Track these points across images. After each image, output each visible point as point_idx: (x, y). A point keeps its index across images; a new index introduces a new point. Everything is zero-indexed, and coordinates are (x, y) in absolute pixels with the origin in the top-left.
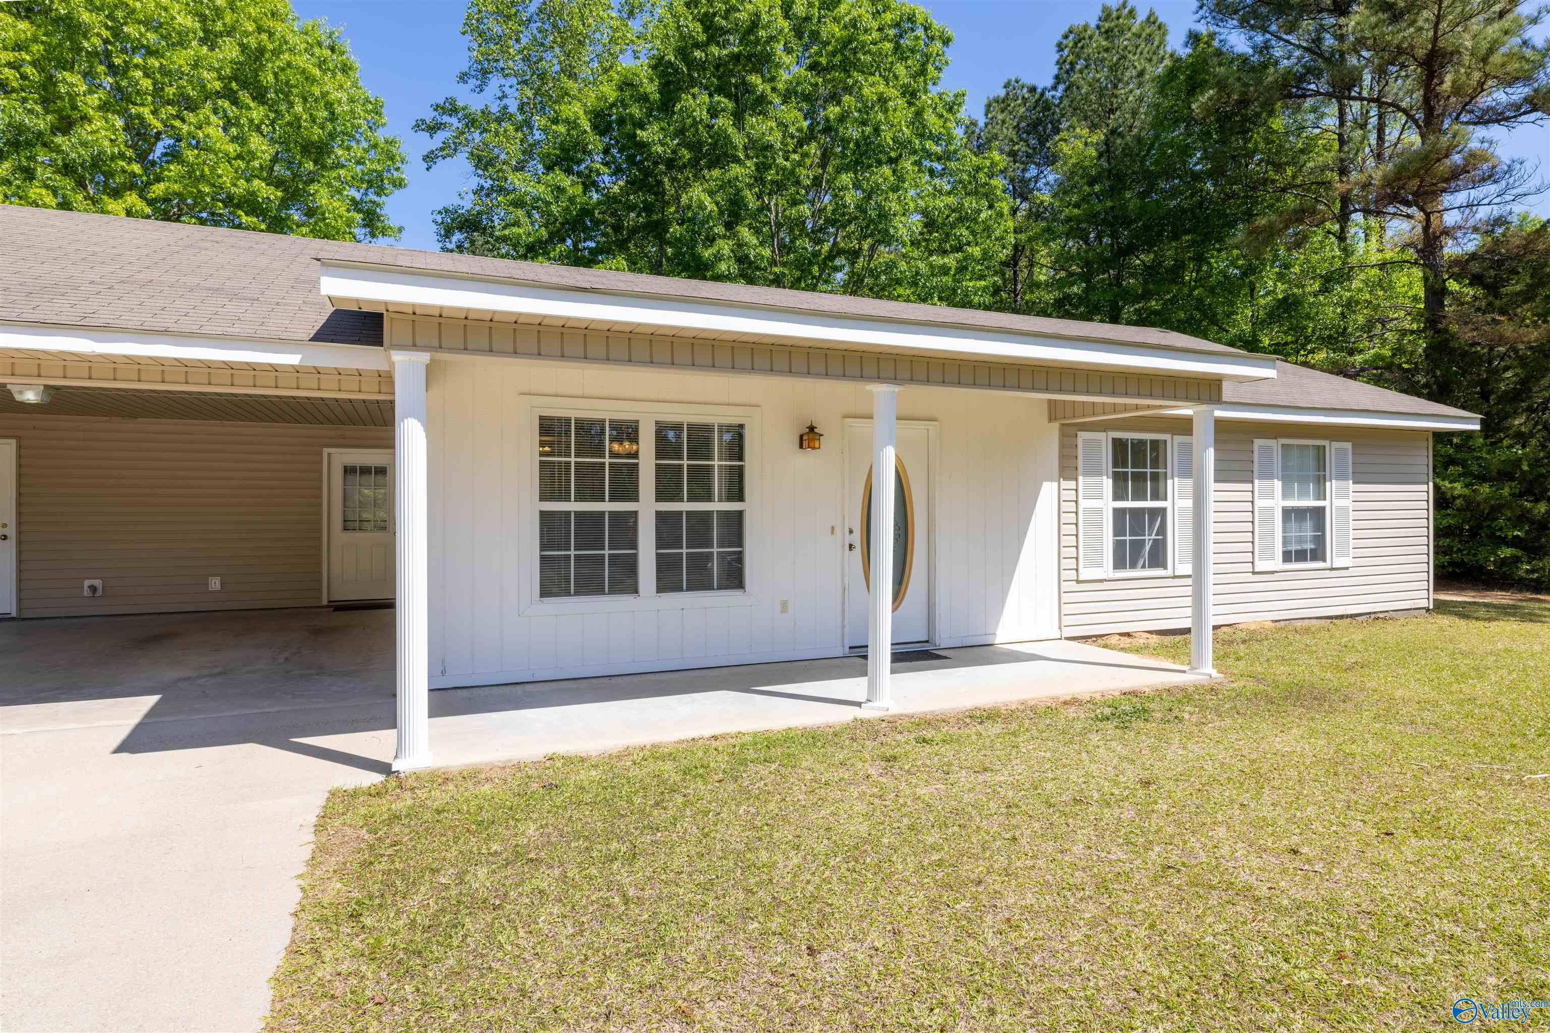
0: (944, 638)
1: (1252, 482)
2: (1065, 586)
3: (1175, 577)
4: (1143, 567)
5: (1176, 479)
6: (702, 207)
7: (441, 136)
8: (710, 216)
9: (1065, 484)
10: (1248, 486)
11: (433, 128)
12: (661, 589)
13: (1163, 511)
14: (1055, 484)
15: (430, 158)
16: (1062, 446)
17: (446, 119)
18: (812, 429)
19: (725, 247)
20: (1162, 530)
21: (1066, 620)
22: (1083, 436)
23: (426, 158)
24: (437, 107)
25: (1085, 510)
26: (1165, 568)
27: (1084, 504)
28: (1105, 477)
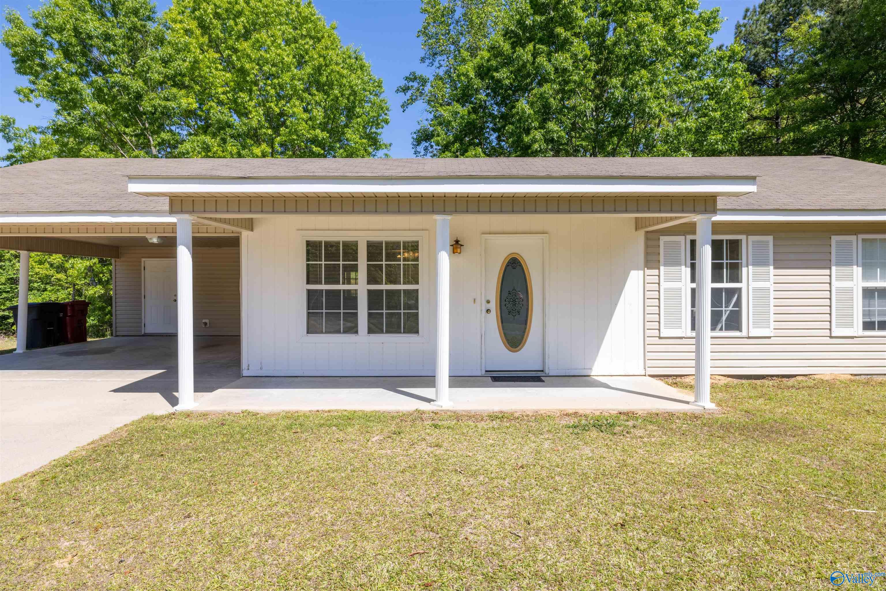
0: (552, 369)
1: (830, 268)
2: (648, 340)
3: (749, 338)
4: (721, 329)
5: (750, 267)
6: (524, 112)
7: (409, 93)
8: (529, 117)
9: (648, 272)
10: (827, 272)
11: (405, 89)
12: (370, 331)
13: (740, 290)
14: (641, 272)
15: (405, 106)
16: (647, 246)
17: (411, 84)
18: (457, 242)
19: (538, 134)
20: (738, 304)
21: (649, 363)
22: (663, 239)
23: (403, 106)
24: (407, 78)
25: (666, 290)
26: (741, 331)
27: (664, 285)
28: (683, 267)
